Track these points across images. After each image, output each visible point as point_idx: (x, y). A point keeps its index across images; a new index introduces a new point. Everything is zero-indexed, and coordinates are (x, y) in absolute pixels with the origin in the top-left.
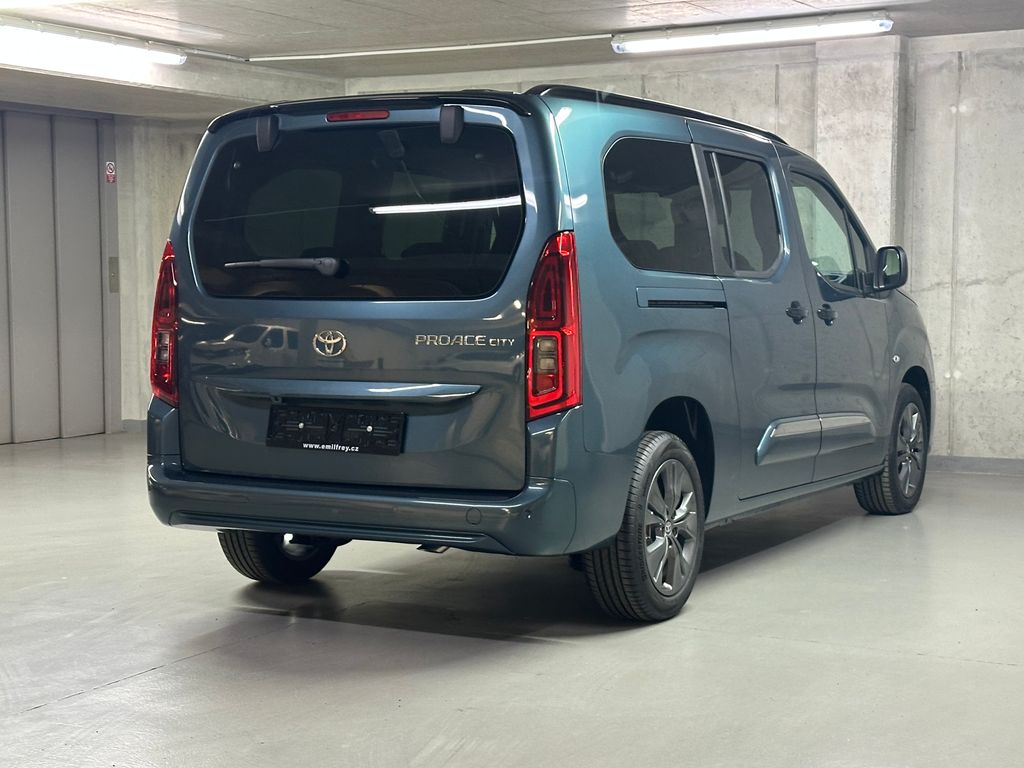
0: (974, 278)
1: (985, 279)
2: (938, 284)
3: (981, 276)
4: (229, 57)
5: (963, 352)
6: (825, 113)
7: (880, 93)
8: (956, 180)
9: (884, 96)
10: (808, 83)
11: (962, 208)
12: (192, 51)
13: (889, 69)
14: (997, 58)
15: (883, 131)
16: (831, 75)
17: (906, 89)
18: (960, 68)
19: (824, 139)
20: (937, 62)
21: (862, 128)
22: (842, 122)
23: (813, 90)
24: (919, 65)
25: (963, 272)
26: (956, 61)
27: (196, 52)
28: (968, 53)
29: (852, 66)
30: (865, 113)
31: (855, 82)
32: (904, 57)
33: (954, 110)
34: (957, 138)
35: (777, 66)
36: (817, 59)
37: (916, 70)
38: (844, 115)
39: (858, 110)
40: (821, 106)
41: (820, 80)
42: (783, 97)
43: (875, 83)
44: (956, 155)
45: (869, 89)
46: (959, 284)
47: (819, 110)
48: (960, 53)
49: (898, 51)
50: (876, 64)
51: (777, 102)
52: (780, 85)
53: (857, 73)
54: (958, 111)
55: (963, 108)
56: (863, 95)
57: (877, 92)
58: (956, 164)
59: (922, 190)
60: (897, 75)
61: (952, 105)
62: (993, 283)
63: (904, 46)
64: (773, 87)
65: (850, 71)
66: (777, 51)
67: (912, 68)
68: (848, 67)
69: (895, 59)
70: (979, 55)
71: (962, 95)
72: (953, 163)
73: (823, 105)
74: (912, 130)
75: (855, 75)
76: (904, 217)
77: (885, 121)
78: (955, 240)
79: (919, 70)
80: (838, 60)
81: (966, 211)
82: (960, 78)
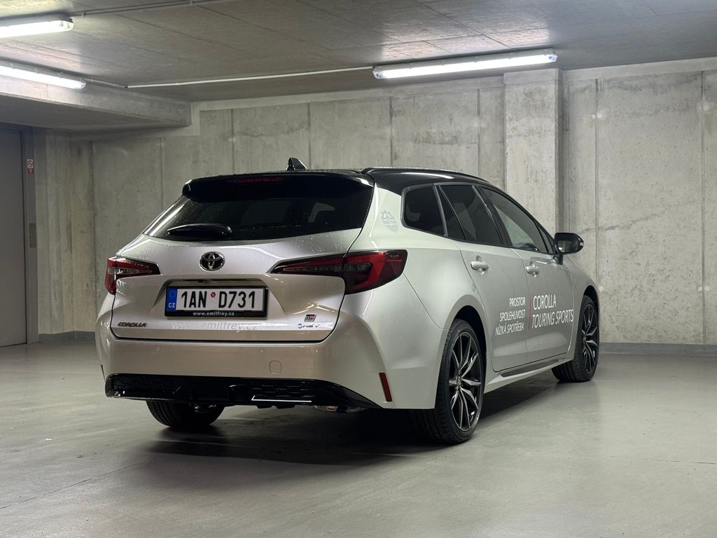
0: (610, 225)
1: (617, 226)
2: (587, 230)
3: (614, 224)
4: (114, 85)
5: (604, 274)
6: (511, 120)
7: (547, 106)
8: (596, 162)
9: (549, 107)
10: (499, 101)
11: (600, 180)
12: (89, 80)
13: (552, 90)
14: (621, 83)
15: (549, 130)
16: (514, 95)
17: (563, 104)
18: (597, 90)
19: (510, 136)
20: (582, 86)
21: (535, 129)
22: (522, 125)
23: (503, 105)
24: (570, 88)
25: (602, 221)
26: (594, 85)
27: (92, 81)
28: (602, 79)
29: (528, 89)
30: (537, 119)
31: (530, 99)
32: (561, 82)
33: (594, 116)
34: (596, 135)
35: (478, 90)
36: (505, 84)
37: (568, 92)
38: (524, 120)
39: (533, 117)
40: (509, 114)
41: (507, 98)
42: (483, 110)
43: (542, 100)
44: (596, 146)
45: (539, 103)
46: (600, 230)
47: (507, 117)
48: (596, 80)
49: (557, 79)
50: (543, 87)
51: (479, 113)
52: (481, 102)
53: (531, 93)
54: (596, 117)
55: (600, 116)
56: (535, 107)
57: (544, 105)
58: (596, 152)
59: (575, 169)
60: (557, 94)
61: (592, 114)
62: (622, 228)
63: (560, 75)
64: (477, 103)
65: (527, 92)
66: (478, 80)
67: (566, 90)
68: (525, 89)
69: (555, 84)
70: (609, 81)
71: (599, 107)
72: (594, 151)
73: (510, 114)
74: (567, 130)
75: (529, 94)
76: (563, 186)
77: (550, 125)
78: (597, 201)
79: (570, 91)
80: (518, 85)
81: (604, 182)
82: (597, 96)
